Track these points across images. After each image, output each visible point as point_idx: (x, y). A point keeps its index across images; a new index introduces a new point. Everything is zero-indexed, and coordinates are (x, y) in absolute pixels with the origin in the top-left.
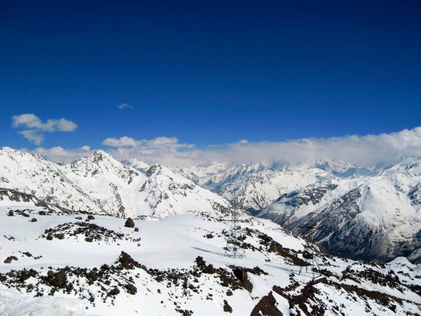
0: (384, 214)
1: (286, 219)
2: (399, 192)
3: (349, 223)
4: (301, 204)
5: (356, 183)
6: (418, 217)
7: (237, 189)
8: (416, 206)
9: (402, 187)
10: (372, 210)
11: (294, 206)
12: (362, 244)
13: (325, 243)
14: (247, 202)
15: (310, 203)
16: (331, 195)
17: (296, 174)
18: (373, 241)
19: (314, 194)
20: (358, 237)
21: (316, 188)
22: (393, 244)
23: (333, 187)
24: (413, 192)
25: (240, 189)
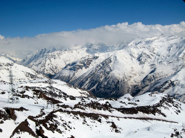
0: (125, 71)
1: (70, 78)
2: (133, 58)
3: (106, 77)
4: (78, 69)
5: (109, 55)
6: (143, 71)
7: (41, 64)
8: (142, 65)
9: (134, 55)
10: (119, 69)
11: (75, 70)
12: (114, 89)
13: (94, 90)
14: (47, 70)
15: (84, 68)
16: (95, 63)
17: (74, 52)
18: (120, 86)
19: (85, 63)
20: (111, 85)
21: (86, 59)
22: (131, 87)
23: (96, 58)
24: (140, 57)
25: (42, 63)
